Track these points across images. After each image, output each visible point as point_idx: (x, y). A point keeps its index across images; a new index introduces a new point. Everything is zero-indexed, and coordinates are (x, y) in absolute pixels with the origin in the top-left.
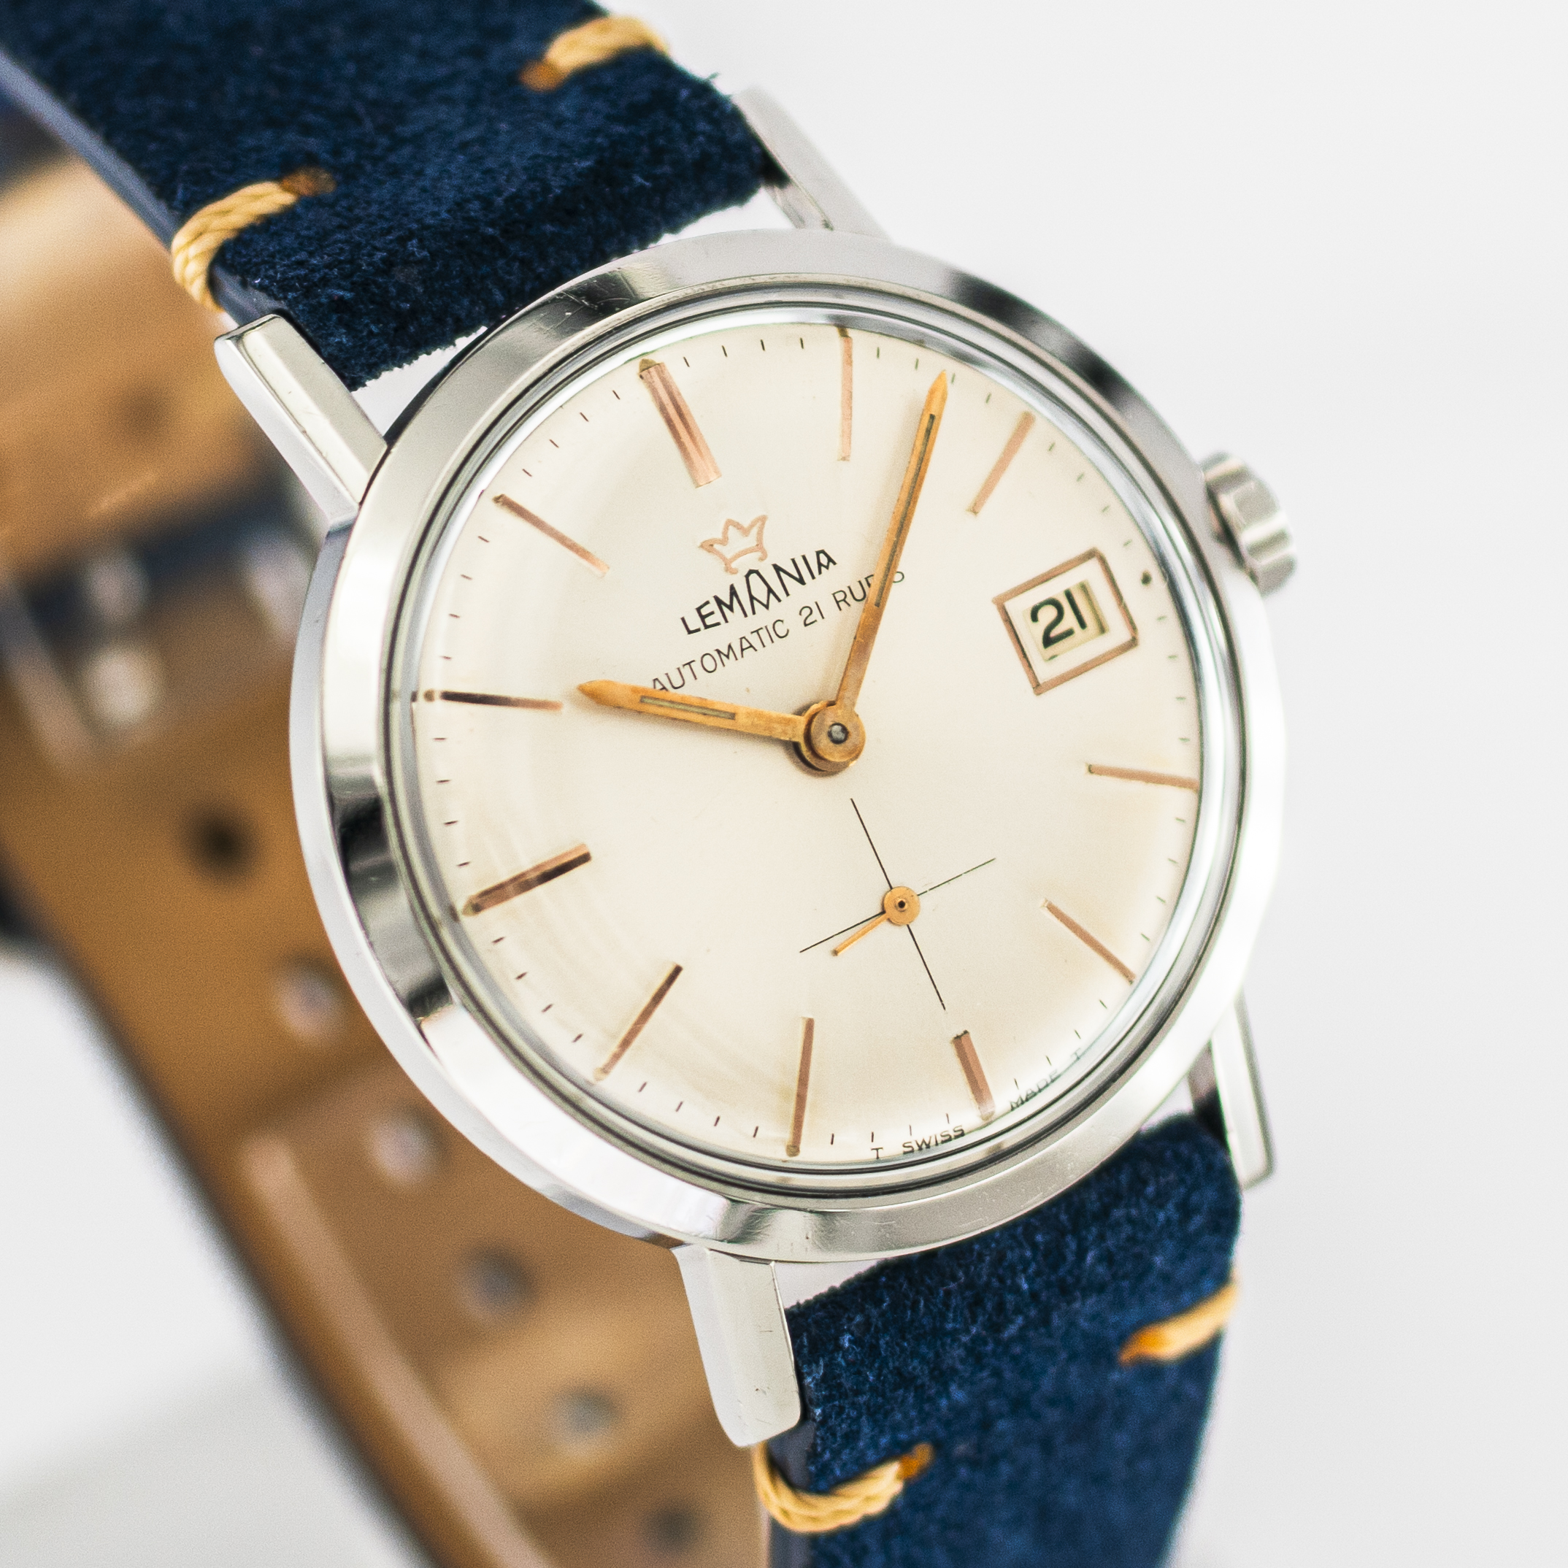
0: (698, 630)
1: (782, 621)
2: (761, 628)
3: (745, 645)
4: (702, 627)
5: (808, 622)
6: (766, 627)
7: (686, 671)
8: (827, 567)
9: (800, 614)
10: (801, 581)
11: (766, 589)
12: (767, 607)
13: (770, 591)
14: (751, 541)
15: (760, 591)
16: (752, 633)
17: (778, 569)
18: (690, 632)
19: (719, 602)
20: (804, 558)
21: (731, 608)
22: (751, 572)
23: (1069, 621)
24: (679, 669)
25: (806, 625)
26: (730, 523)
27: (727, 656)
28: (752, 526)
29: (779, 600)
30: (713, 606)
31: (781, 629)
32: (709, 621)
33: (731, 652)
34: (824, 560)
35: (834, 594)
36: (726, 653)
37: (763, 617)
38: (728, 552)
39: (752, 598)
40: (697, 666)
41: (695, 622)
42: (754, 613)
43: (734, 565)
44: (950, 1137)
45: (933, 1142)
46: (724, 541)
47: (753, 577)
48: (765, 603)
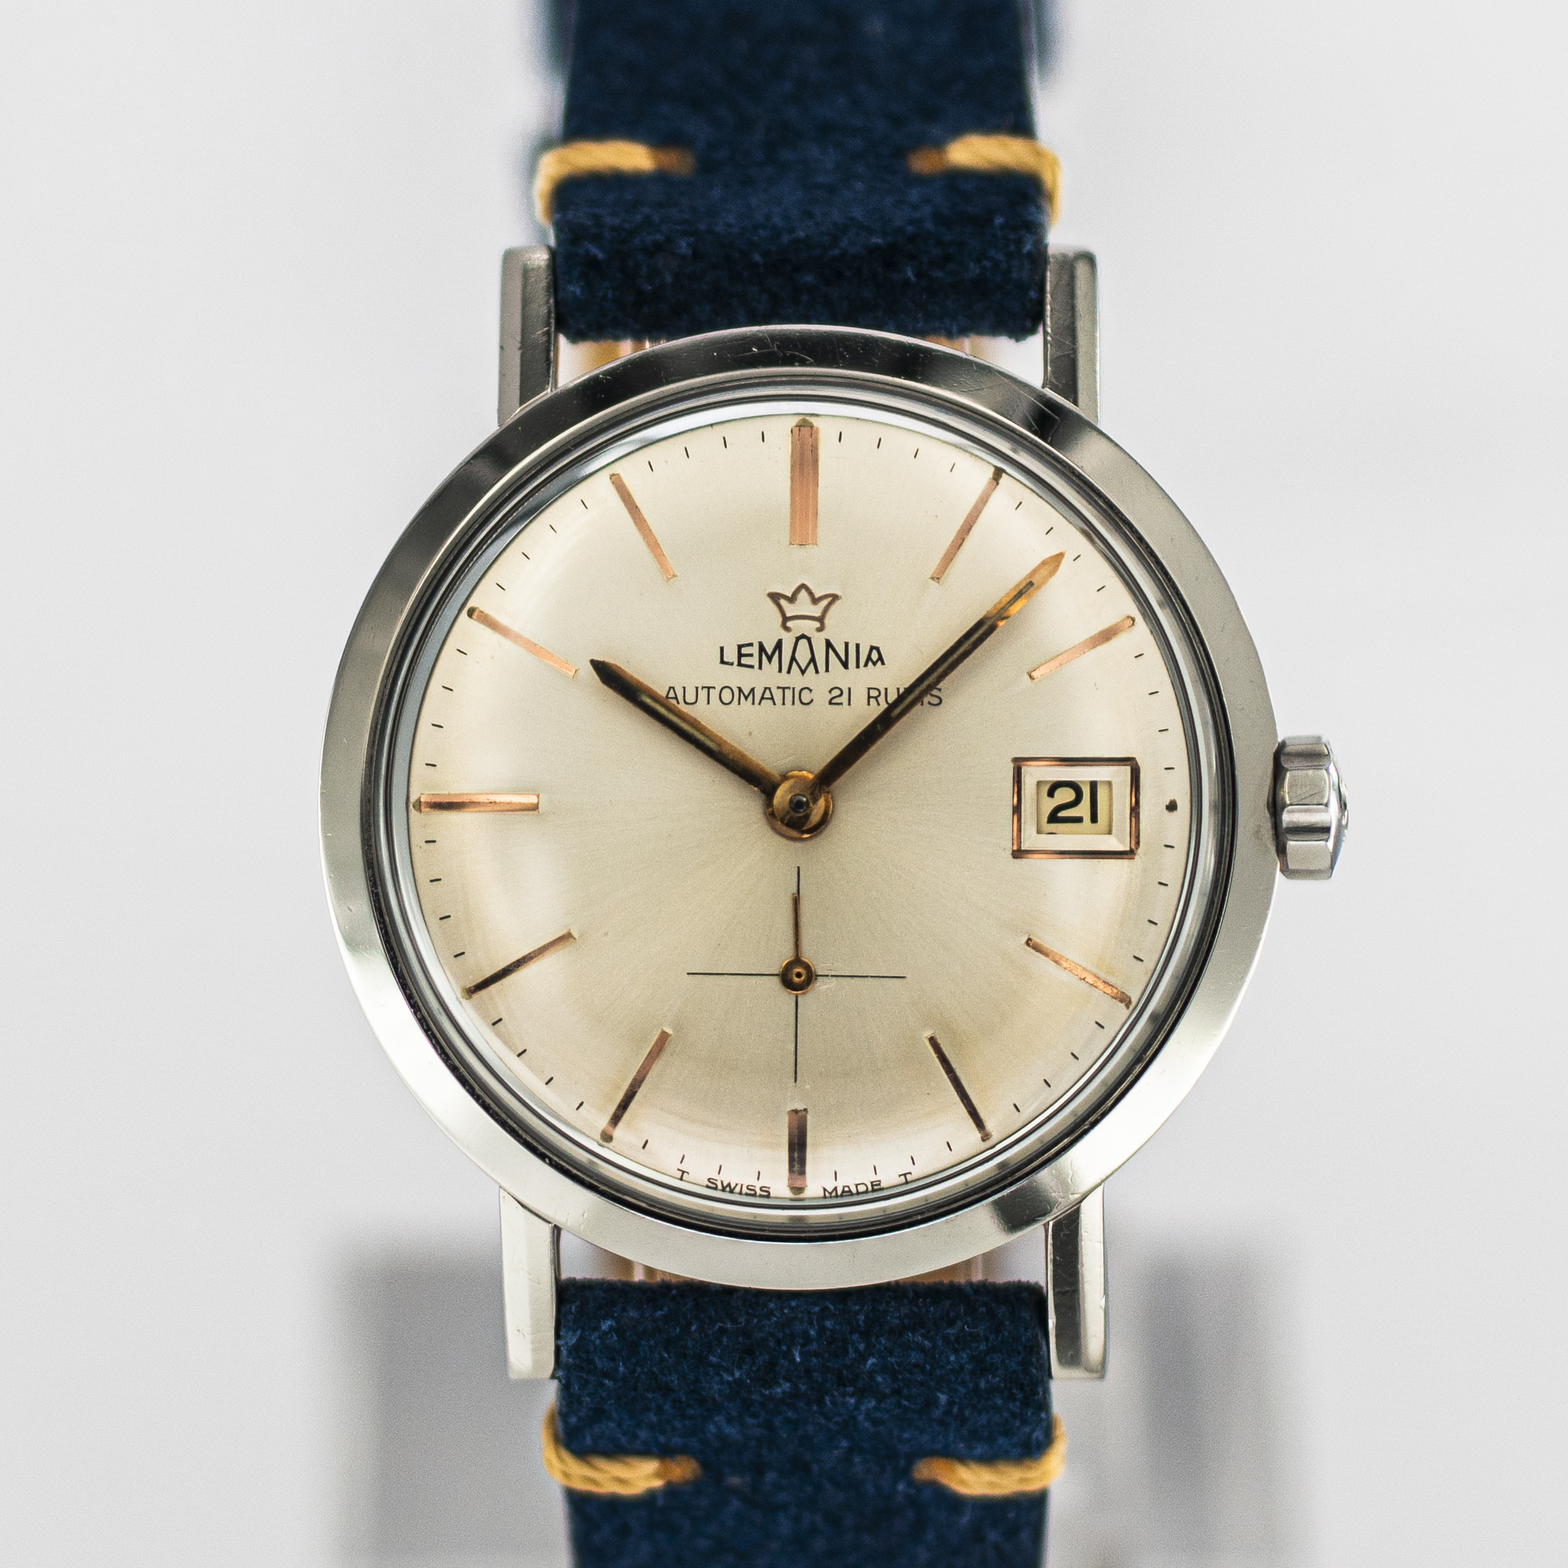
0: (732, 664)
1: (811, 691)
2: (789, 688)
3: (767, 695)
4: (736, 663)
5: (833, 701)
6: (794, 689)
7: (703, 694)
8: (874, 664)
9: (830, 692)
10: (845, 665)
11: (809, 656)
12: (803, 672)
13: (813, 660)
14: (816, 611)
15: (803, 656)
16: (778, 688)
17: (829, 645)
18: (722, 662)
19: (762, 648)
20: (858, 646)
21: (770, 659)
22: (803, 636)
23: (1083, 809)
24: (697, 688)
25: (830, 703)
26: (803, 586)
27: (746, 698)
28: (822, 598)
29: (817, 672)
30: (755, 650)
31: (806, 697)
32: (744, 660)
33: (751, 695)
34: (875, 656)
35: (869, 689)
36: (746, 694)
37: (795, 680)
38: (790, 610)
39: (793, 659)
40: (714, 694)
41: (731, 655)
42: (789, 672)
43: (789, 624)
44: (756, 1193)
45: (737, 1190)
46: (792, 599)
47: (803, 642)
48: (803, 668)
